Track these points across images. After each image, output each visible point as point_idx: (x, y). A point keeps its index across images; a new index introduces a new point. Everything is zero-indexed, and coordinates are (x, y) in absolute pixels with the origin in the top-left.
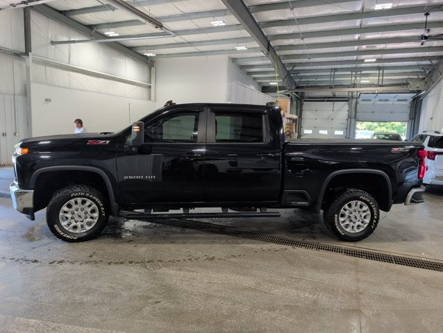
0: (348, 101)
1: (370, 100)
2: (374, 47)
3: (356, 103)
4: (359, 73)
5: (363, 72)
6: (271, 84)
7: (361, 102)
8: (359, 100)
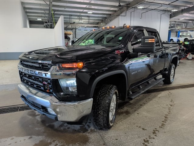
0: (72, 30)
1: (81, 30)
2: (91, 7)
3: (75, 31)
4: (81, 18)
5: (82, 18)
6: (38, 19)
7: (77, 31)
8: (77, 29)
